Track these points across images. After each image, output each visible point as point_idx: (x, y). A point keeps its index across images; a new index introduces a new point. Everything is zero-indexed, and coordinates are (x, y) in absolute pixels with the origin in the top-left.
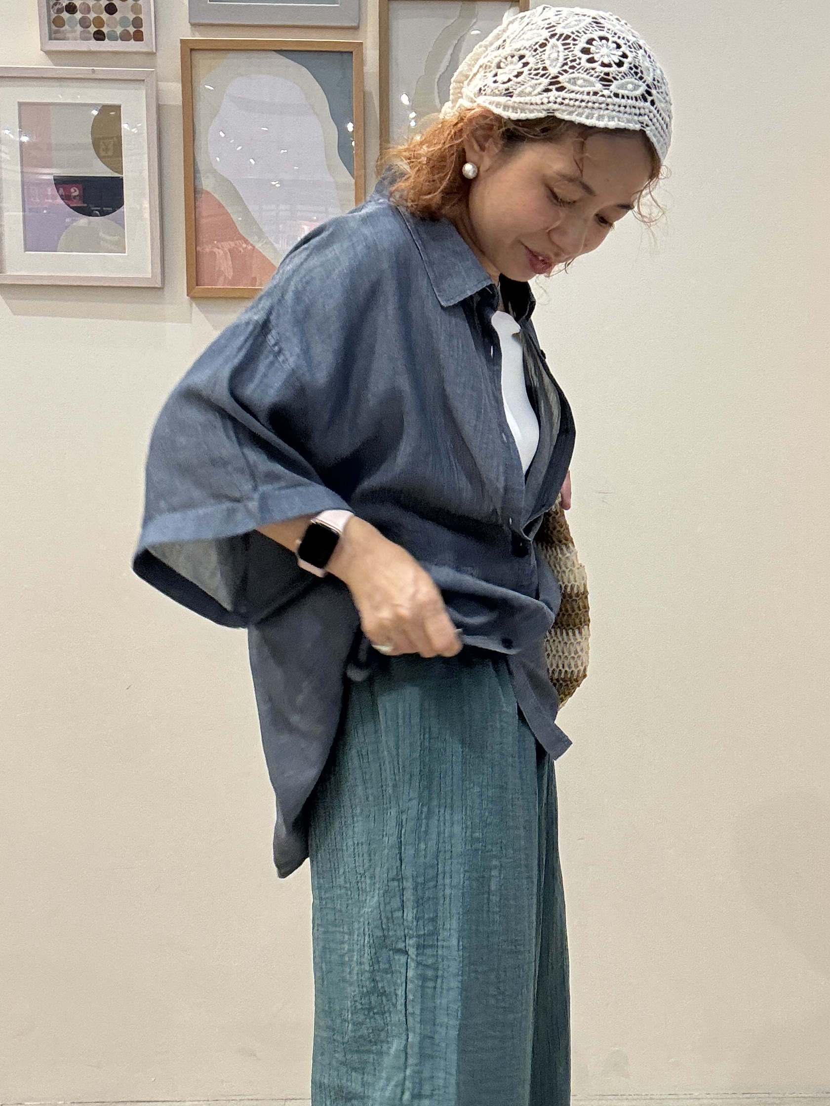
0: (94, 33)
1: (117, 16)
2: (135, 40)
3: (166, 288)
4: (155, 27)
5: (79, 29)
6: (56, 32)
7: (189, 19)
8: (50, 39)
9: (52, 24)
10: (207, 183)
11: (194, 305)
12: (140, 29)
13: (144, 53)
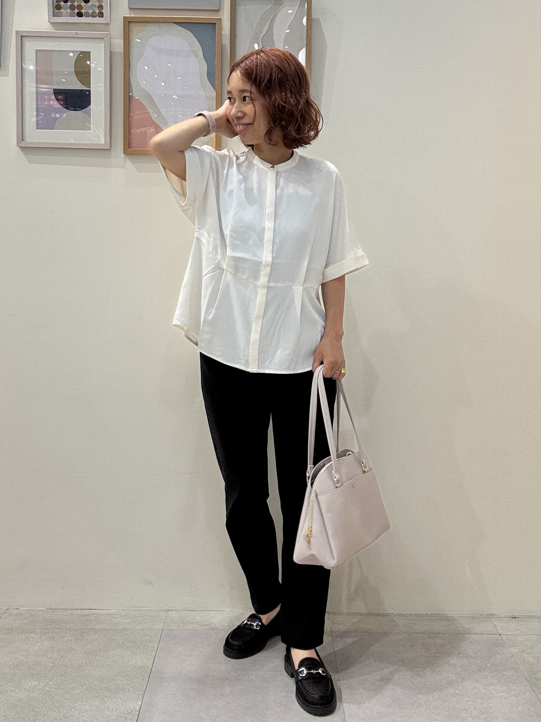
0: (77, 13)
1: (89, 4)
2: (99, 17)
3: (112, 149)
4: (110, 9)
5: (69, 10)
6: (56, 13)
7: (128, 6)
8: (54, 16)
9: (55, 7)
10: (136, 94)
11: (127, 159)
12: (102, 11)
13: (104, 24)
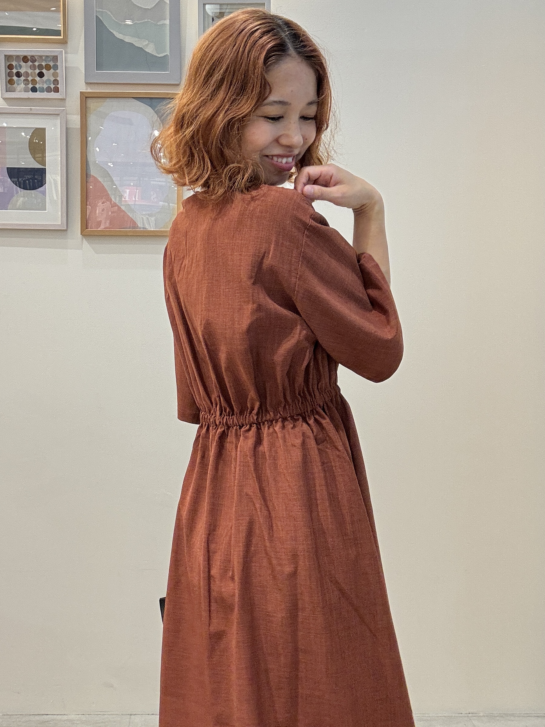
0: (31, 88)
1: (44, 78)
2: (54, 92)
3: (69, 230)
4: (66, 83)
5: (22, 86)
6: (9, 88)
7: (85, 80)
8: (7, 91)
9: (8, 83)
10: (93, 172)
11: (84, 239)
12: (57, 86)
13: (59, 99)
